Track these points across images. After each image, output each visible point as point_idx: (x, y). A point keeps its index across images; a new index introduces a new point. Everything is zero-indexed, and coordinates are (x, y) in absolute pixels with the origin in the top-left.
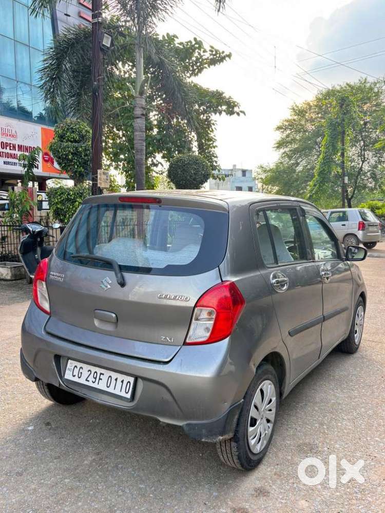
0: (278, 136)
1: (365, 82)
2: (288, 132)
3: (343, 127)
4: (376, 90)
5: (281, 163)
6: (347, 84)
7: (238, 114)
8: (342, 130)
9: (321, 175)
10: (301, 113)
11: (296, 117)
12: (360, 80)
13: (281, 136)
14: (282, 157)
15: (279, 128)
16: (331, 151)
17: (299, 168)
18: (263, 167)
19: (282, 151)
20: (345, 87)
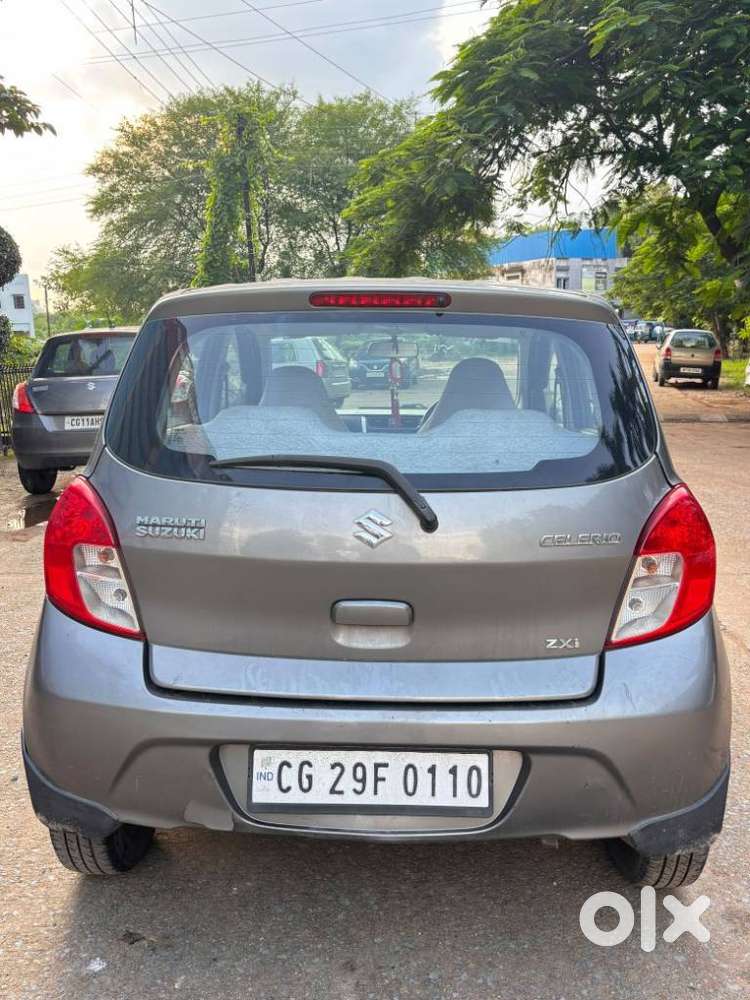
0: (93, 187)
1: (258, 90)
2: (116, 179)
3: (244, 175)
4: (279, 107)
5: (105, 244)
6: (227, 89)
7: (38, 130)
8: (245, 182)
9: (211, 270)
10: (137, 140)
11: (127, 149)
12: (248, 84)
13: (99, 186)
14: (106, 232)
15: (95, 170)
16: (226, 221)
17: (144, 255)
18: (67, 253)
19: (105, 219)
20: (222, 95)
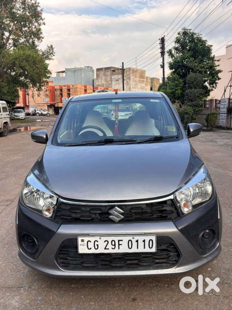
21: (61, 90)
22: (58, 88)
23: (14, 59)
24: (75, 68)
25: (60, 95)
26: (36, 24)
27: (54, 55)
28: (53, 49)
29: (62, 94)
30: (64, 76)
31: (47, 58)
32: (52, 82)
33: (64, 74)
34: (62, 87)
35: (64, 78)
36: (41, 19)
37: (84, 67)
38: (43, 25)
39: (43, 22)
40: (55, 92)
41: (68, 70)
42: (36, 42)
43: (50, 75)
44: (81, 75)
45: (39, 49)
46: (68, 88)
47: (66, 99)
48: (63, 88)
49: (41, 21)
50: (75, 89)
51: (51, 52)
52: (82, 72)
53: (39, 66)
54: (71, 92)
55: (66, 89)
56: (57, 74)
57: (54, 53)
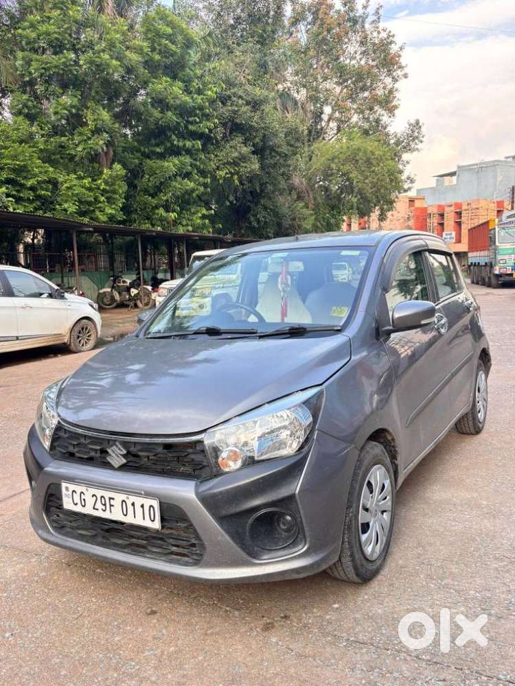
21: (442, 215)
22: (435, 211)
23: (329, 160)
24: (480, 164)
25: (439, 227)
26: (388, 80)
27: (421, 142)
28: (420, 127)
29: (442, 225)
30: (455, 182)
31: (407, 148)
32: (424, 199)
33: (454, 178)
34: (444, 209)
35: (453, 188)
36: (401, 67)
37: (504, 159)
38: (404, 79)
39: (403, 73)
40: (428, 220)
41: (464, 168)
42: (385, 119)
43: (410, 185)
44: (495, 177)
45: (391, 133)
46: (458, 210)
47: (451, 234)
48: (447, 209)
49: (399, 72)
50: (474, 211)
51: (416, 134)
52: (499, 170)
53: (377, 169)
54: (463, 219)
55: (452, 211)
56: (437, 180)
57: (423, 136)
